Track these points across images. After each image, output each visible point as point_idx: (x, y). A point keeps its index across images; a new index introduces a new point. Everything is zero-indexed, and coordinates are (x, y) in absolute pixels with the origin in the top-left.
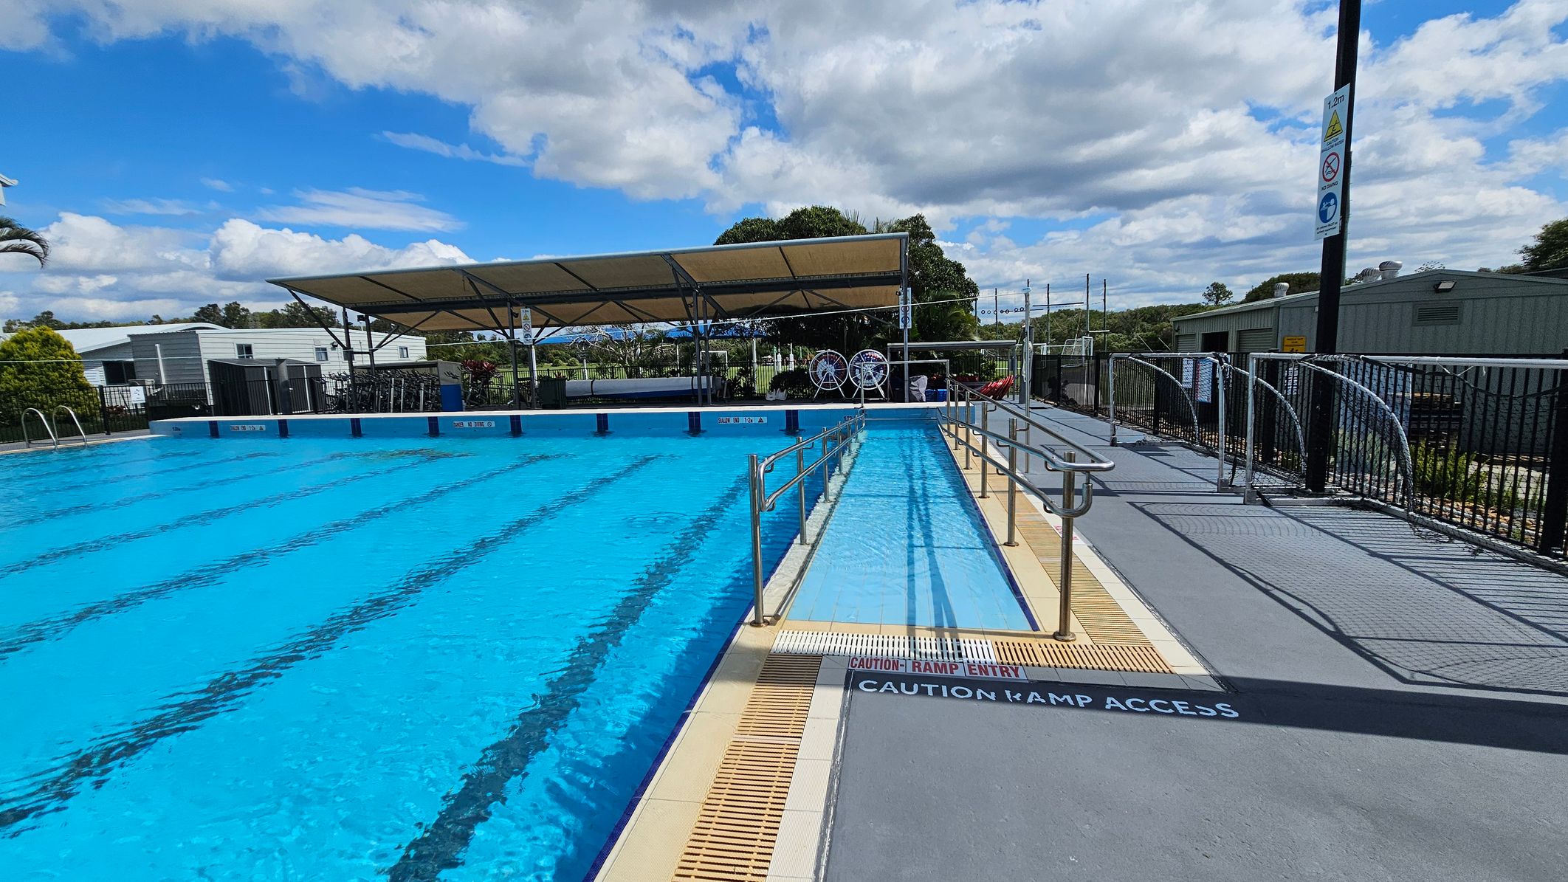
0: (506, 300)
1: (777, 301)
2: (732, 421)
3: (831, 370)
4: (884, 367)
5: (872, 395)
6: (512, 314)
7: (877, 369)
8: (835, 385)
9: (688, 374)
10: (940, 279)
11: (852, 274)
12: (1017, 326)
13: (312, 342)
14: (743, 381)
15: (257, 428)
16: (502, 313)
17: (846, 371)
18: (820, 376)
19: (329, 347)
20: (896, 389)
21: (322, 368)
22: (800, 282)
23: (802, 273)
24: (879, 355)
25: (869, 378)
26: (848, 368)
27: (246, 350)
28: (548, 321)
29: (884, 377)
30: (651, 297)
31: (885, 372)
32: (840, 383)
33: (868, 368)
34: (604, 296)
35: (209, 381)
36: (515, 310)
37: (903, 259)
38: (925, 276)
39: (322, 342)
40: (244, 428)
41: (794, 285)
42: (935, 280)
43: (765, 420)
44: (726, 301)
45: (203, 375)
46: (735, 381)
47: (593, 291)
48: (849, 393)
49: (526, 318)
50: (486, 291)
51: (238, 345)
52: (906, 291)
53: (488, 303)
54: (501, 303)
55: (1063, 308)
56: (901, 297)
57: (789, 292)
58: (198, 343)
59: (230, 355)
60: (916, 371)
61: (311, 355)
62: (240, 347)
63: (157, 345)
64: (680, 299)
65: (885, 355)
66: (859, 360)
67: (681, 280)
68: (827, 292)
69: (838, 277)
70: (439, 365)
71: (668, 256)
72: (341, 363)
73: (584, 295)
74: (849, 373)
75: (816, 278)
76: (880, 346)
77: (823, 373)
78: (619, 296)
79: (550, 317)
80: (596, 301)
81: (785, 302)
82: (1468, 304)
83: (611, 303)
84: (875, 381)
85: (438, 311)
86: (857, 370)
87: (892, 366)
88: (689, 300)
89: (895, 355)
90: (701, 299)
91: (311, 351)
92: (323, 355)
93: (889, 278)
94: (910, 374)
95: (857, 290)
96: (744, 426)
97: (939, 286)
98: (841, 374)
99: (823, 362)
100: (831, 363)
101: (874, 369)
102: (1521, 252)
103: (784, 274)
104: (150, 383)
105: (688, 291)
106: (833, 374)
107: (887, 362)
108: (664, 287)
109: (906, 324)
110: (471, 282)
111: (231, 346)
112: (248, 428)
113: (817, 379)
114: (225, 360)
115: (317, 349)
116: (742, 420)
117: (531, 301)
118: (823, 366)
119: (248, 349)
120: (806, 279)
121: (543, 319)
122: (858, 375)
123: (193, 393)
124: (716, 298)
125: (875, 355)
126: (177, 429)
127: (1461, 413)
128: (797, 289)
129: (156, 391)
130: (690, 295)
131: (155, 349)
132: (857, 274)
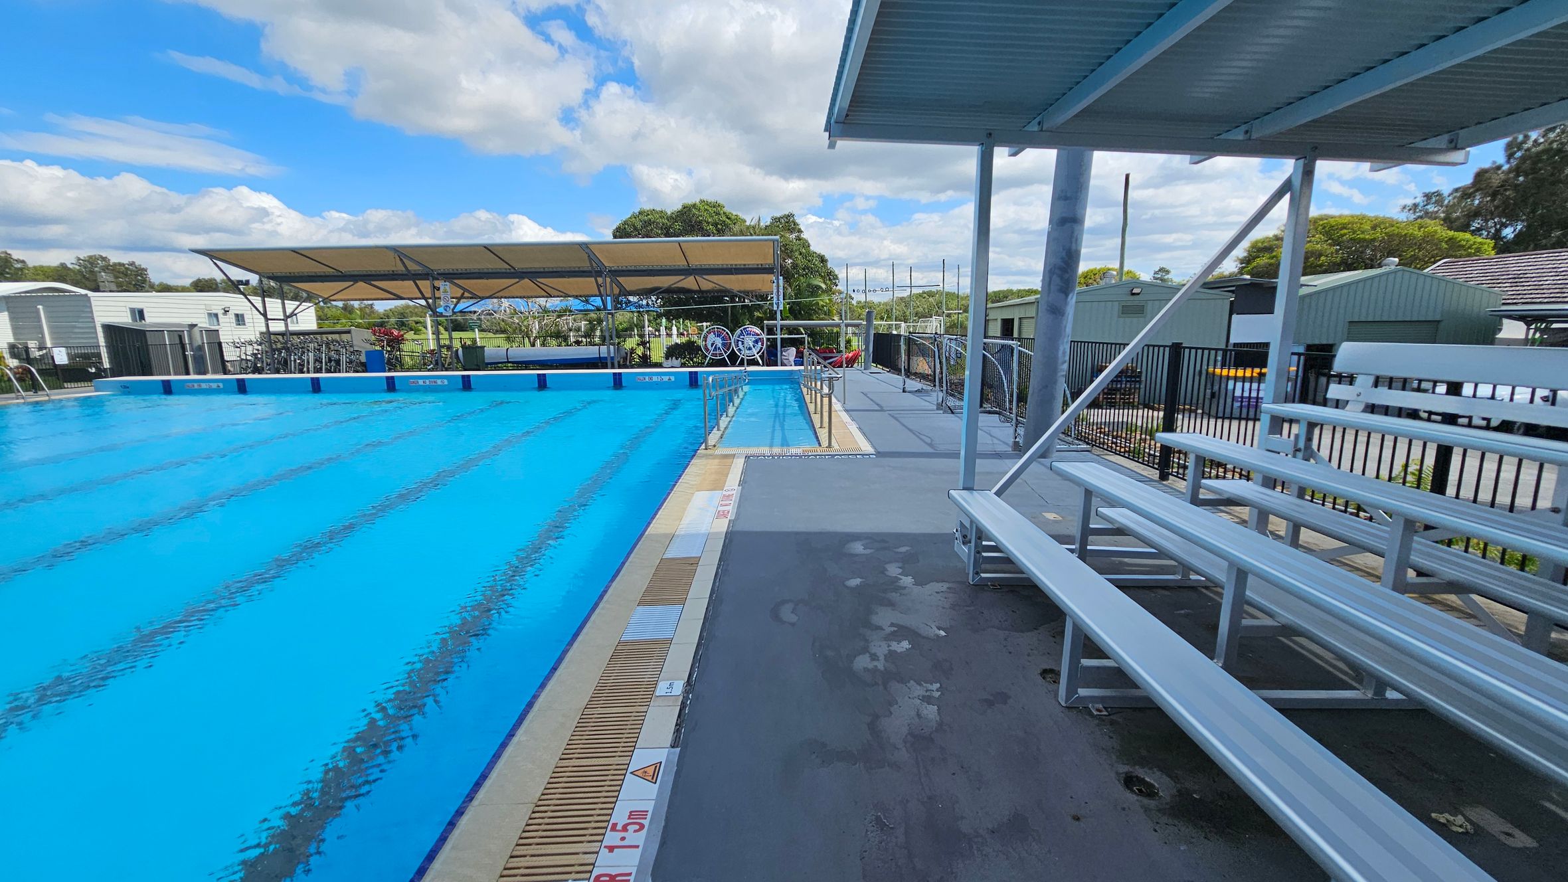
0: (428, 274)
1: (675, 284)
2: (647, 378)
3: (719, 342)
4: (761, 340)
5: (752, 362)
6: (434, 287)
7: (756, 342)
8: (722, 355)
9: (592, 344)
10: (808, 269)
11: (736, 265)
12: (886, 304)
13: (203, 307)
14: (640, 351)
15: (214, 385)
16: (425, 285)
17: (730, 343)
18: (709, 347)
19: (220, 313)
20: (771, 357)
21: (220, 333)
22: (693, 269)
23: (695, 262)
24: (758, 330)
25: (750, 349)
26: (733, 341)
27: (140, 314)
28: (463, 294)
29: (762, 348)
30: (564, 277)
31: (763, 345)
32: (726, 352)
33: (749, 341)
34: (520, 275)
35: (104, 344)
36: (437, 283)
37: (776, 255)
38: (795, 266)
39: (214, 307)
40: (200, 386)
41: (687, 272)
42: (804, 269)
43: (673, 379)
44: (629, 283)
45: (97, 338)
46: (632, 351)
47: (512, 270)
48: (734, 359)
49: (445, 292)
50: (413, 267)
51: (130, 309)
52: (778, 279)
53: (414, 277)
54: (425, 276)
55: (926, 289)
56: (775, 284)
57: (683, 277)
58: (91, 307)
59: (123, 319)
60: (786, 343)
61: (204, 320)
62: (133, 311)
63: (40, 307)
64: (593, 279)
65: (762, 329)
66: (742, 334)
67: (594, 265)
68: (715, 278)
69: (725, 266)
70: (352, 332)
71: (584, 246)
72: (233, 329)
73: (503, 273)
74: (733, 344)
75: (707, 267)
76: (758, 322)
77: (712, 345)
78: (533, 275)
79: (465, 290)
80: (514, 278)
81: (680, 285)
82: (1150, 303)
83: (527, 280)
84: (755, 351)
85: (356, 282)
86: (740, 343)
87: (768, 340)
88: (600, 280)
89: (771, 331)
90: (608, 280)
91: (203, 316)
92: (215, 319)
93: (765, 269)
94: (782, 346)
95: (740, 277)
96: (657, 383)
97: (807, 274)
98: (727, 346)
99: (712, 336)
100: (719, 336)
101: (754, 342)
102: (1236, 261)
103: (682, 263)
104: (33, 346)
105: (599, 273)
106: (720, 345)
107: (764, 337)
108: (577, 269)
109: (779, 303)
110: (401, 260)
111: (124, 309)
112: (204, 386)
113: (707, 350)
114: (121, 323)
115: (210, 315)
116: (655, 379)
117: (450, 276)
118: (709, 337)
119: (141, 314)
120: (699, 267)
121: (459, 292)
122: (741, 346)
123: (86, 356)
124: (620, 279)
125: (755, 330)
126: (126, 387)
127: (1140, 377)
128: (691, 275)
129: (41, 353)
130: (601, 276)
131: (38, 311)
132: (740, 265)
